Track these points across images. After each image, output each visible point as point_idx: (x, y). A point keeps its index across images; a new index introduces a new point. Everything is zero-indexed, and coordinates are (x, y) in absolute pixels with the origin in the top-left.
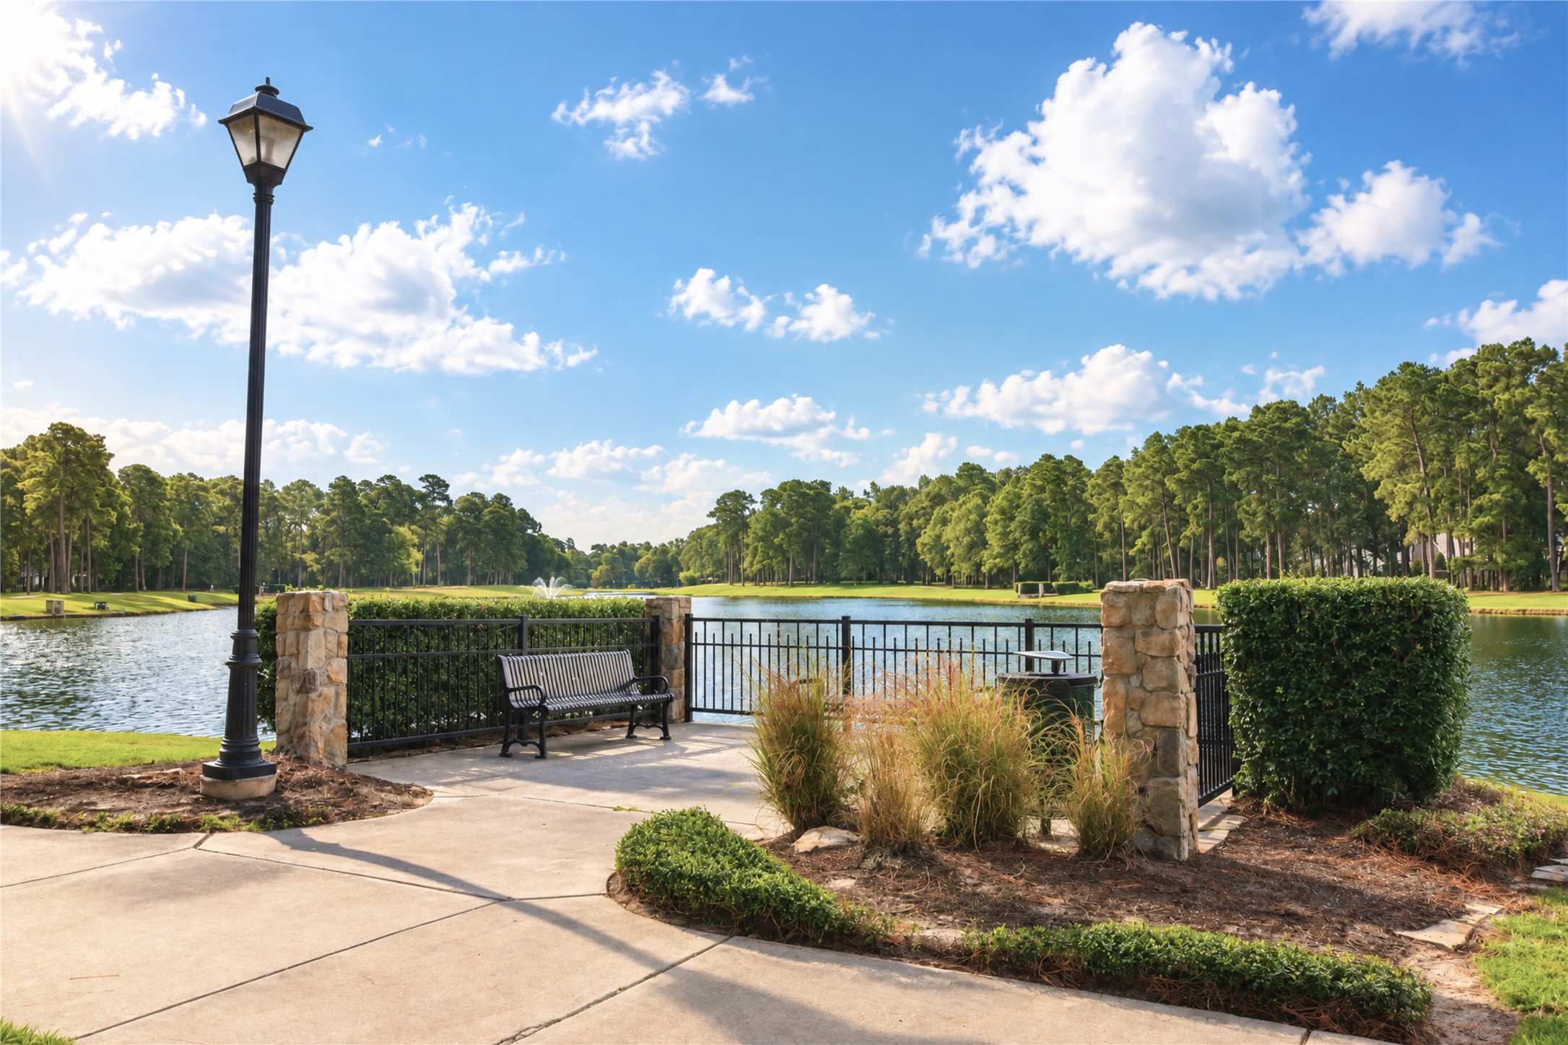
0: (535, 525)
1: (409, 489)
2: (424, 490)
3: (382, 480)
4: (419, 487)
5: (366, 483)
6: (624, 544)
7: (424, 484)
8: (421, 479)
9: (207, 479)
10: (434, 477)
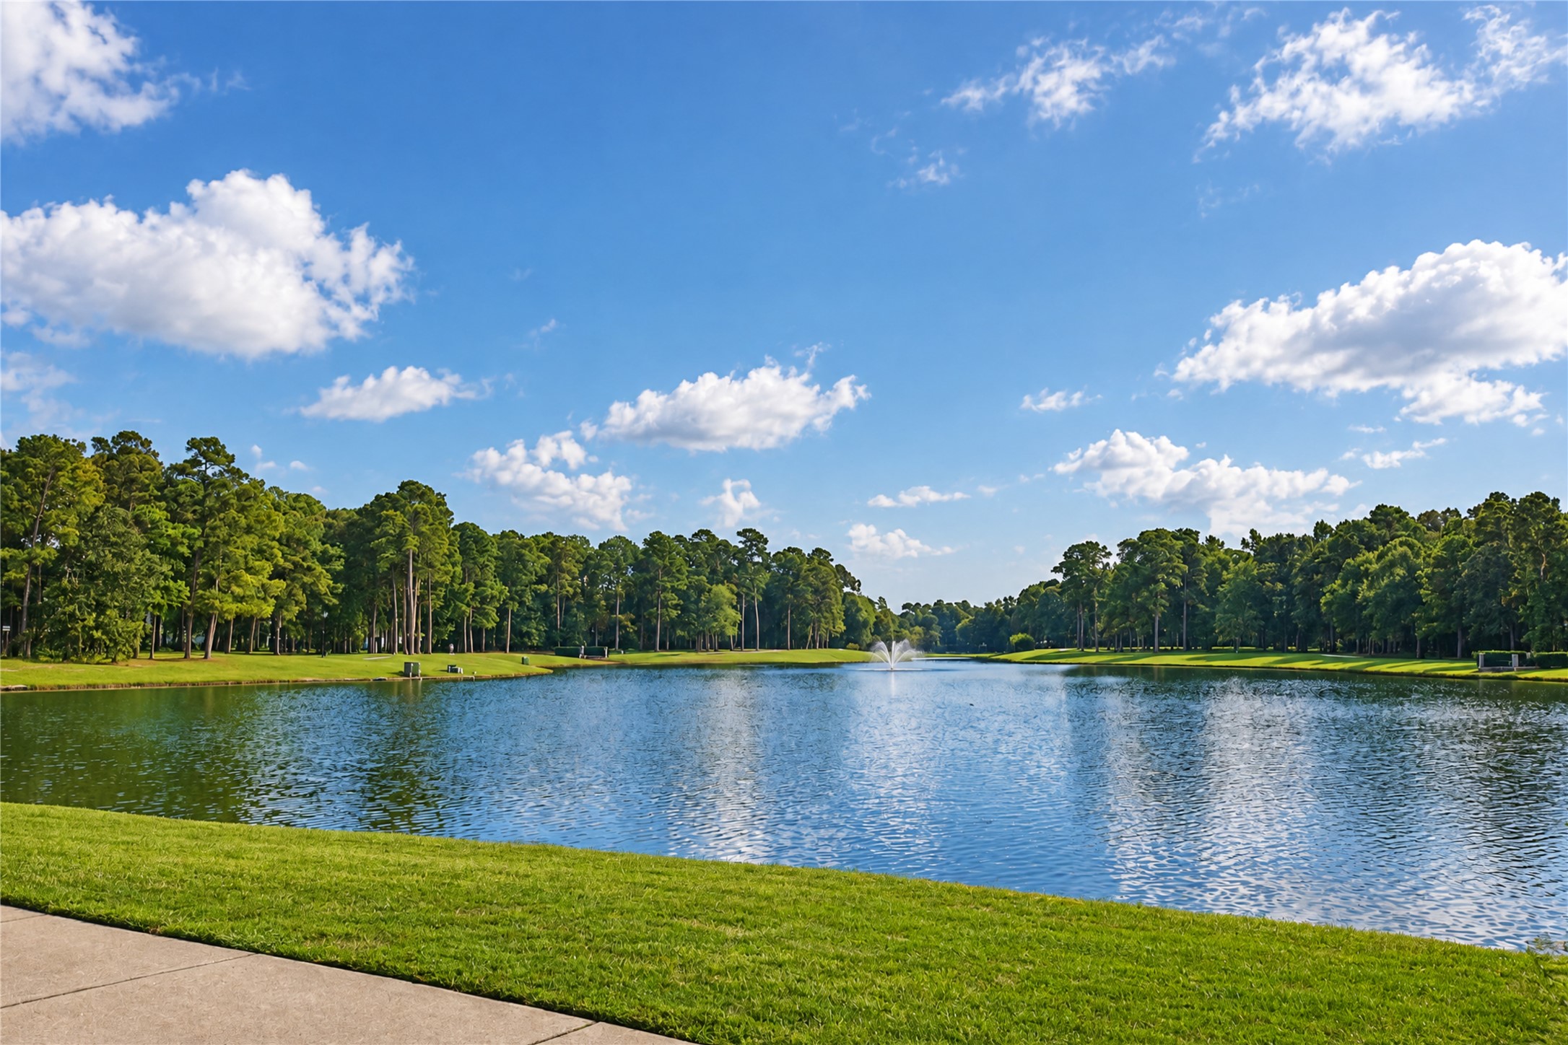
0: (854, 584)
1: (726, 544)
2: (741, 546)
3: (695, 535)
4: (737, 542)
5: (679, 538)
6: (939, 602)
7: (743, 539)
8: (739, 534)
9: (527, 536)
10: (750, 531)
